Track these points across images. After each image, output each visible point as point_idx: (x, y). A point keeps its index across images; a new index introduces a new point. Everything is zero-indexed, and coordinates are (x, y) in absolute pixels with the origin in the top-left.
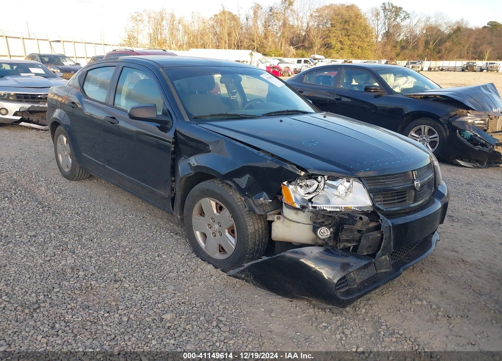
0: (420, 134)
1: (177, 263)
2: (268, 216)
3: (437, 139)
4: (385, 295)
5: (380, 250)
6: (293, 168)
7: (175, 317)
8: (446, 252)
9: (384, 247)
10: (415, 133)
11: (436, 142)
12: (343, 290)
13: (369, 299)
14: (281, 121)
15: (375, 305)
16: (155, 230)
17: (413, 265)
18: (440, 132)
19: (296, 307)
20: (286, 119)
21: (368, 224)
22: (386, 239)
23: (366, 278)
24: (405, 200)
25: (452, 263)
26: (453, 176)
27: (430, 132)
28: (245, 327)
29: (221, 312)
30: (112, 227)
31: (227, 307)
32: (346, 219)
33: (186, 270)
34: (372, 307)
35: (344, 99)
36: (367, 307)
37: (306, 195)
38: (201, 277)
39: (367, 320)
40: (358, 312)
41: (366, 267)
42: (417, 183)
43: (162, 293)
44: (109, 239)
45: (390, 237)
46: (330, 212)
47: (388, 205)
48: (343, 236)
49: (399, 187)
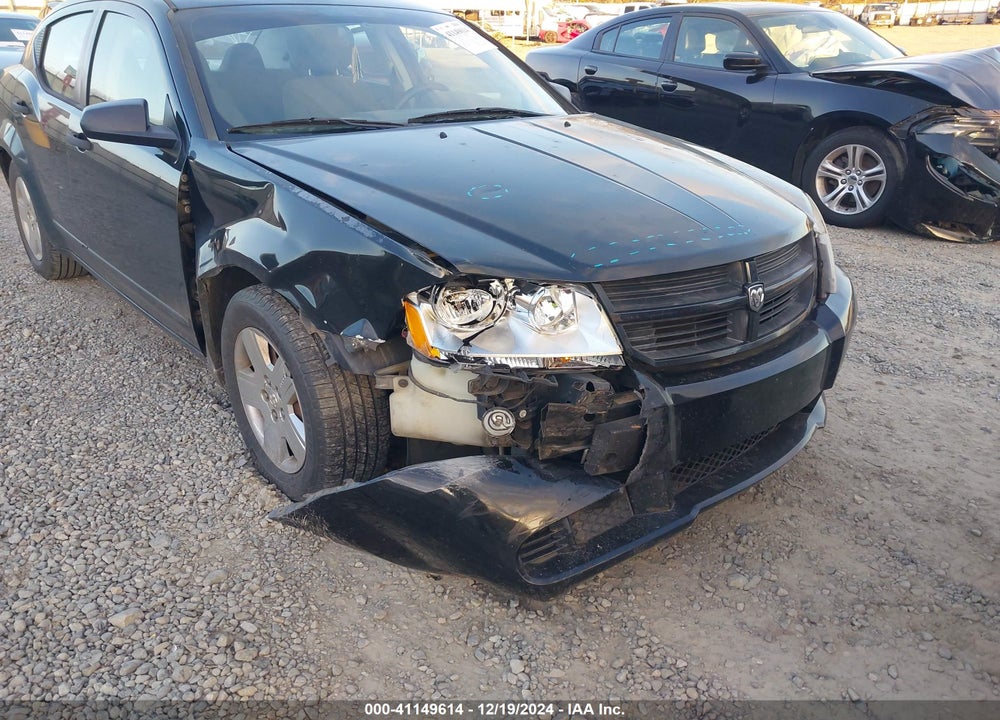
0: (844, 166)
1: (199, 481)
2: (378, 379)
3: (883, 177)
4: (668, 564)
5: (638, 466)
6: (421, 259)
7: (139, 622)
8: (846, 450)
9: (651, 457)
10: (834, 162)
11: (879, 183)
12: (542, 559)
13: (629, 572)
14: (443, 136)
15: (640, 591)
16: (183, 397)
17: (757, 485)
18: (889, 161)
19: (444, 593)
20: (458, 132)
21: (610, 399)
22: (653, 436)
23: (605, 529)
24: (725, 335)
25: (856, 477)
26: (910, 261)
27: (868, 161)
28: (298, 649)
29: (252, 610)
30: (92, 388)
31: (273, 595)
32: (554, 388)
33: (214, 499)
34: (628, 594)
35: (681, 87)
36: (616, 593)
37: (465, 328)
38: (240, 515)
39: (606, 629)
40: (592, 609)
41: (604, 503)
42: (756, 293)
43: (135, 557)
44: (71, 419)
45: (665, 432)
46: (518, 370)
47: (670, 351)
48: (549, 430)
49: (720, 302)
